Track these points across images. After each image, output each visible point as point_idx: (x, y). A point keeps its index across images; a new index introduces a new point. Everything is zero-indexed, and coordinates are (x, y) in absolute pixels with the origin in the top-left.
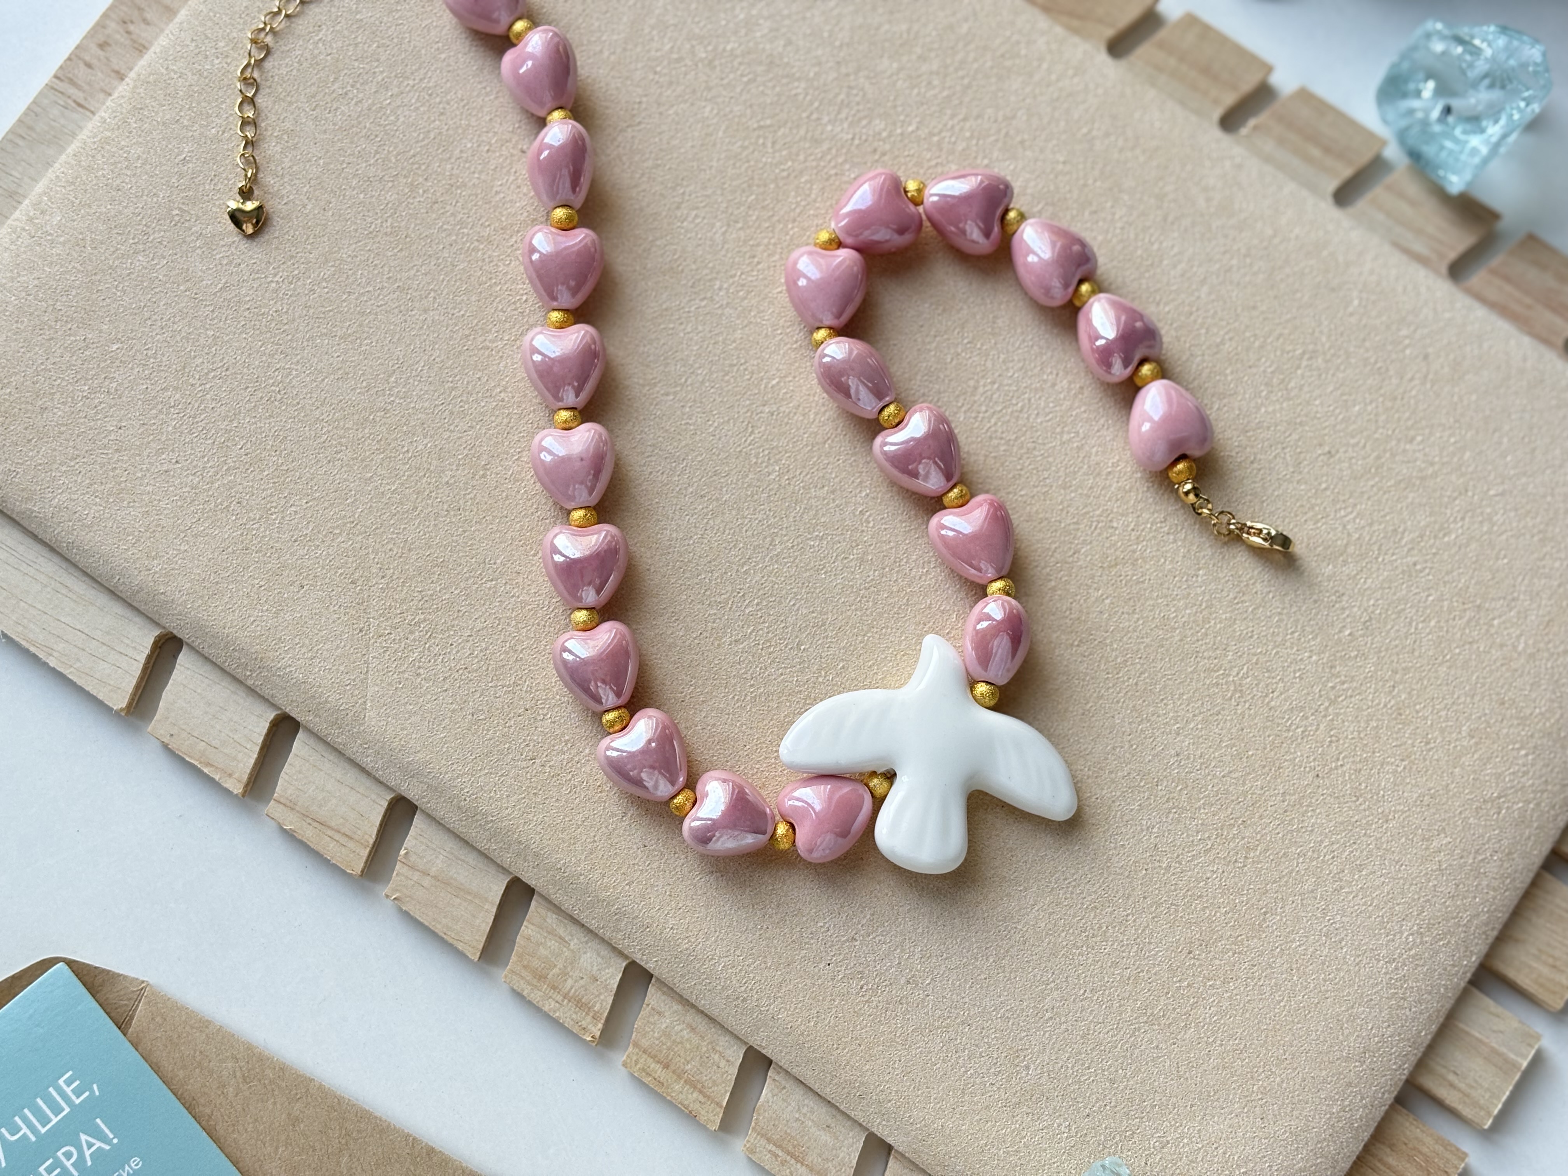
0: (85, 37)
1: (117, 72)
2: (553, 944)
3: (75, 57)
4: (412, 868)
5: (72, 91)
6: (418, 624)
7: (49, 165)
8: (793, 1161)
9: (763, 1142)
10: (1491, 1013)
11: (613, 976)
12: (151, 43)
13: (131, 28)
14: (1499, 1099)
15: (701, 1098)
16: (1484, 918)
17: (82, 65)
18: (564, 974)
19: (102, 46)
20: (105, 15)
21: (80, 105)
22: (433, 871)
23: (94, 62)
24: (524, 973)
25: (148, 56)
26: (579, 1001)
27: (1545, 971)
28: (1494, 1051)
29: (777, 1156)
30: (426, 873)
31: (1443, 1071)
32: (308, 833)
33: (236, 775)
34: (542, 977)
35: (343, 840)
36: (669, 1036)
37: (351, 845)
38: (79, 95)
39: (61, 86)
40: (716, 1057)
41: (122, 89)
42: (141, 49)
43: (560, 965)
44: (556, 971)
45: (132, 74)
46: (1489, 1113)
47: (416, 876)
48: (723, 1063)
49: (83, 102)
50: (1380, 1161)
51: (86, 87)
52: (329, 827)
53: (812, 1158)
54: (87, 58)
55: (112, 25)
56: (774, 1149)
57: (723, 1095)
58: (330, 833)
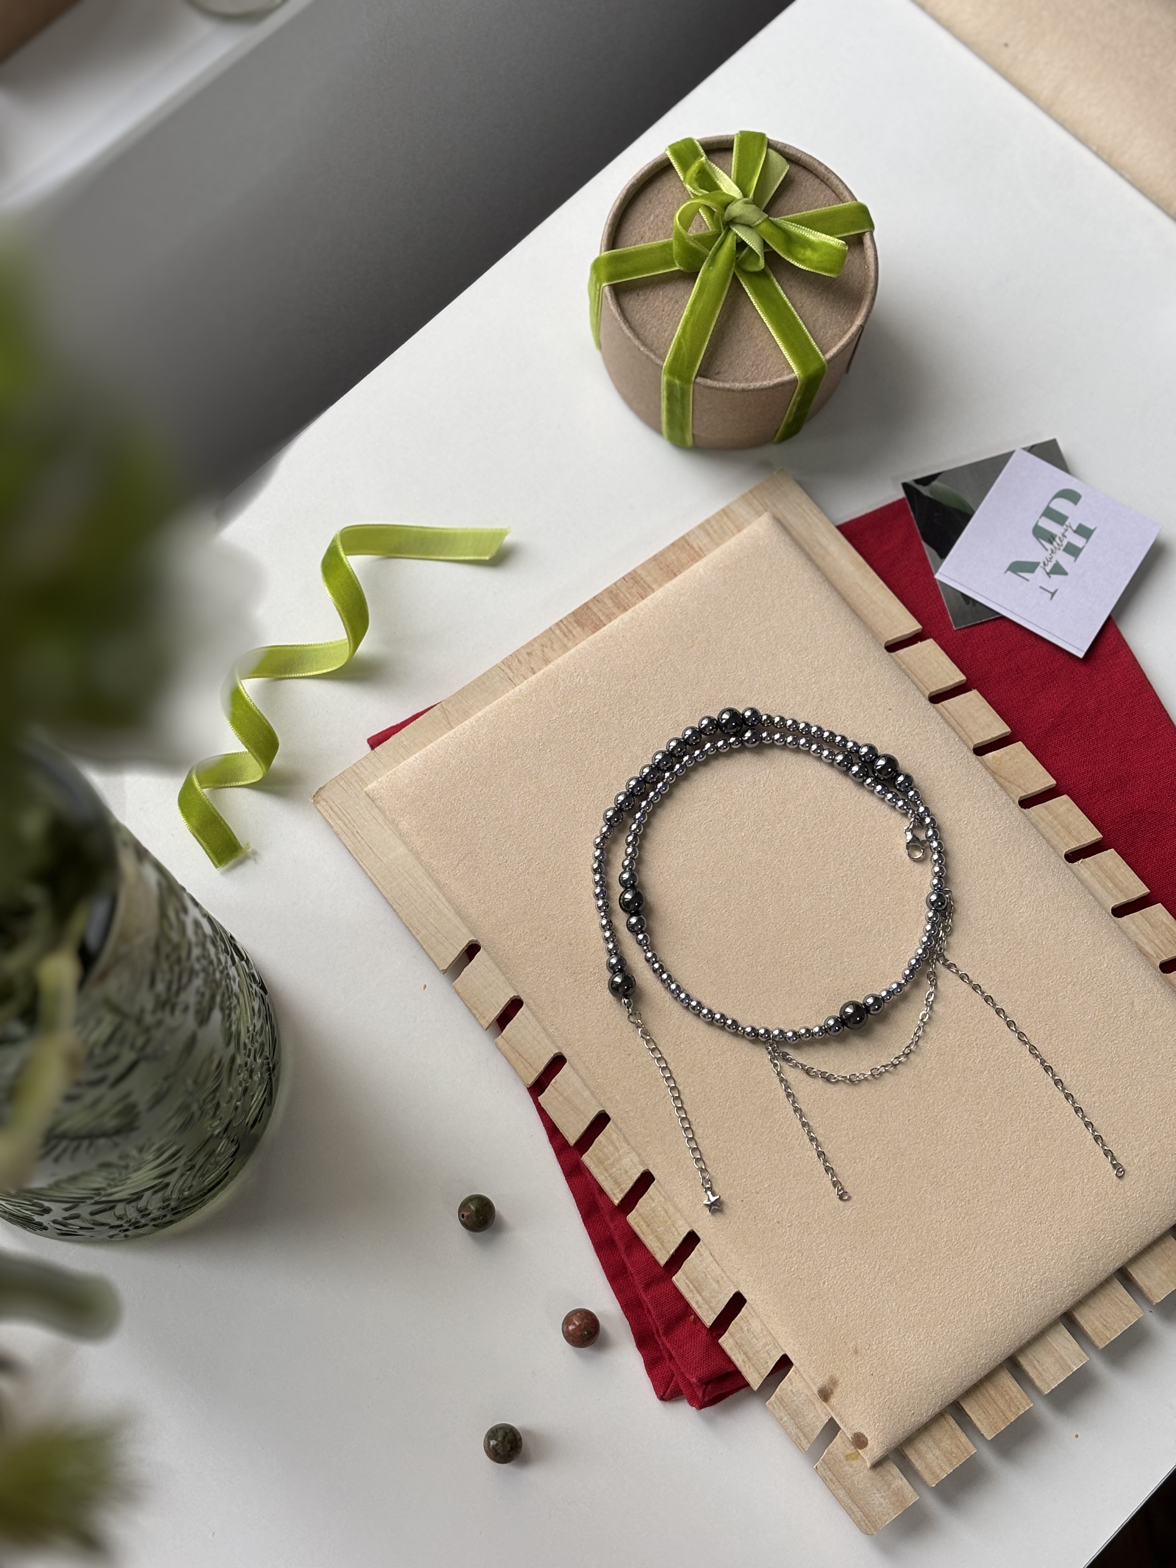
0: (522, 647)
1: (532, 669)
2: (611, 1148)
3: (515, 655)
4: (556, 1090)
5: (508, 671)
6: (595, 974)
7: (487, 704)
8: (695, 1292)
9: (684, 1277)
10: (1066, 1338)
11: (635, 1174)
12: (553, 661)
13: (545, 649)
14: (1057, 1381)
15: (660, 1246)
16: (1076, 1287)
17: (516, 660)
18: (613, 1165)
19: (529, 654)
20: (535, 639)
21: (510, 679)
22: (565, 1094)
23: (523, 660)
24: (594, 1158)
25: (550, 666)
26: (616, 1180)
27: (1100, 1326)
28: (1061, 1356)
29: (689, 1287)
30: (561, 1094)
31: (1032, 1358)
32: (512, 1057)
33: (487, 1018)
34: (602, 1163)
35: (528, 1065)
36: (654, 1212)
37: (530, 1069)
38: (511, 675)
39: (503, 667)
40: (674, 1229)
41: (533, 678)
42: (547, 662)
43: (612, 1160)
44: (609, 1162)
45: (539, 673)
46: (1049, 1387)
47: (556, 1094)
48: (676, 1233)
49: (511, 677)
50: (987, 1391)
51: (515, 671)
52: (523, 1057)
53: (706, 1294)
54: (520, 658)
55: (537, 646)
56: (688, 1282)
57: (671, 1249)
58: (522, 1060)
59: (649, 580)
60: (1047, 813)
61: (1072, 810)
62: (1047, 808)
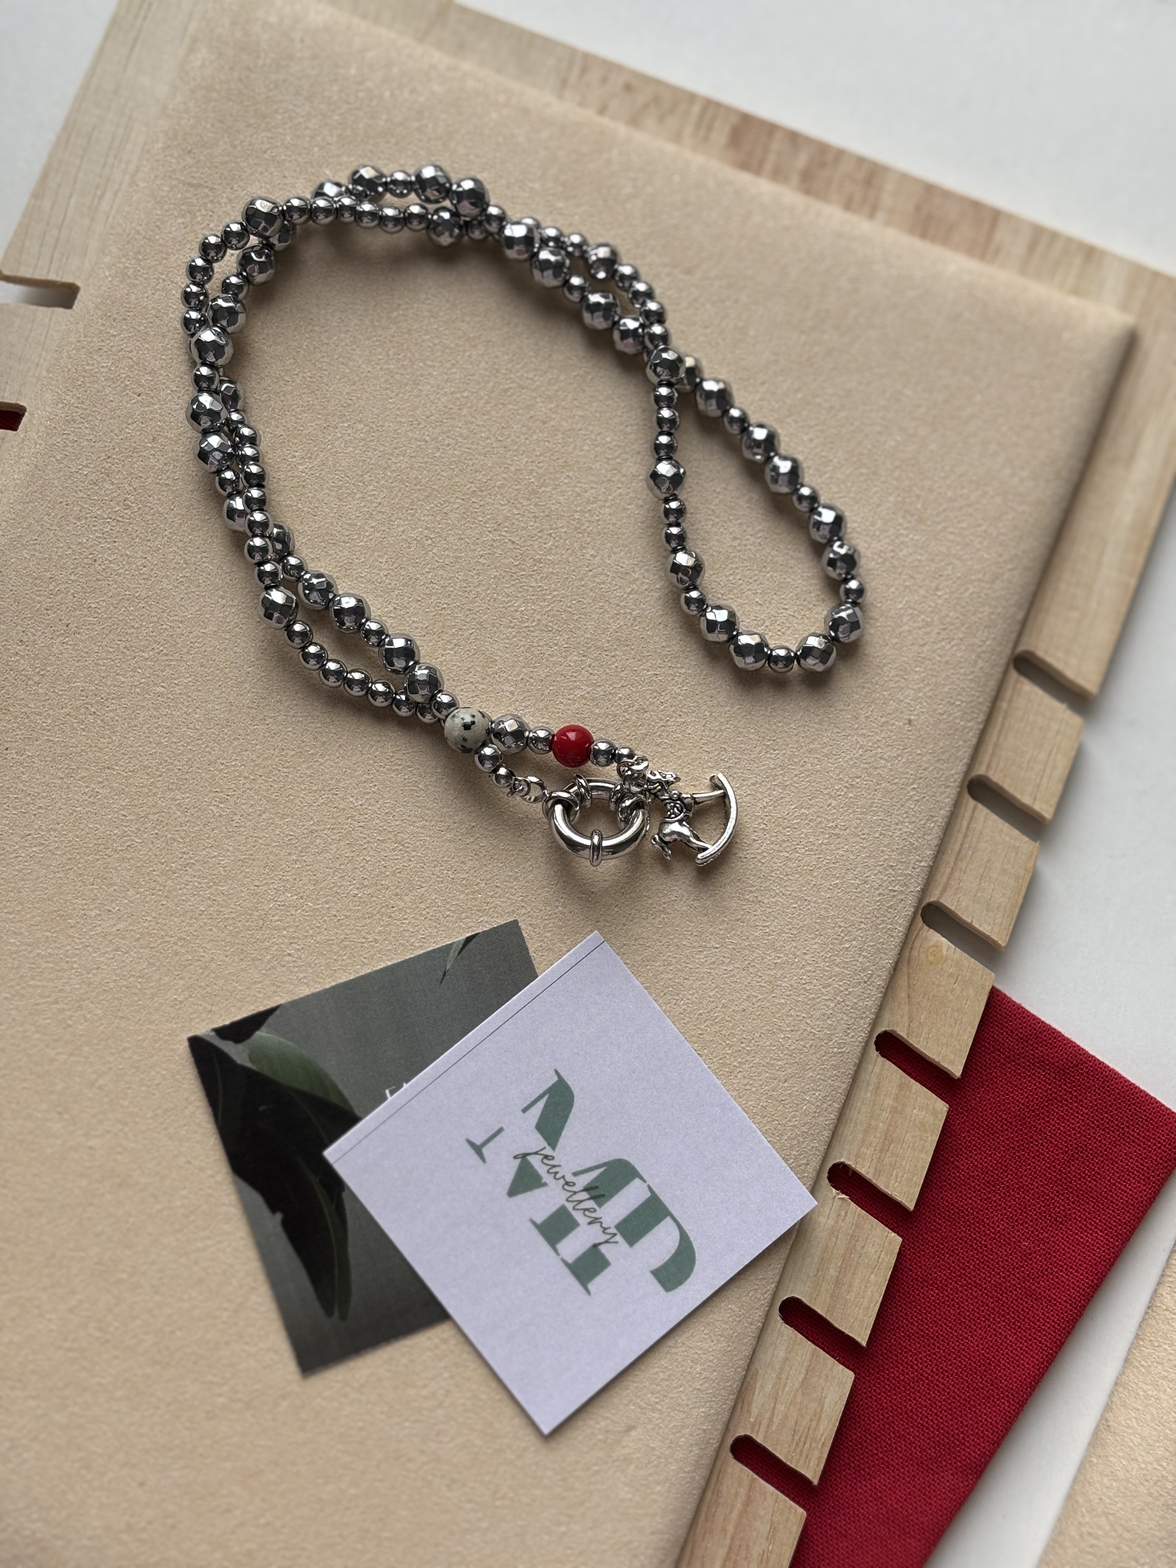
59: (887, 200)
60: (894, 1091)
61: (926, 1131)
62: (901, 1086)
